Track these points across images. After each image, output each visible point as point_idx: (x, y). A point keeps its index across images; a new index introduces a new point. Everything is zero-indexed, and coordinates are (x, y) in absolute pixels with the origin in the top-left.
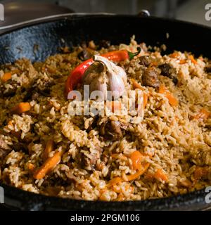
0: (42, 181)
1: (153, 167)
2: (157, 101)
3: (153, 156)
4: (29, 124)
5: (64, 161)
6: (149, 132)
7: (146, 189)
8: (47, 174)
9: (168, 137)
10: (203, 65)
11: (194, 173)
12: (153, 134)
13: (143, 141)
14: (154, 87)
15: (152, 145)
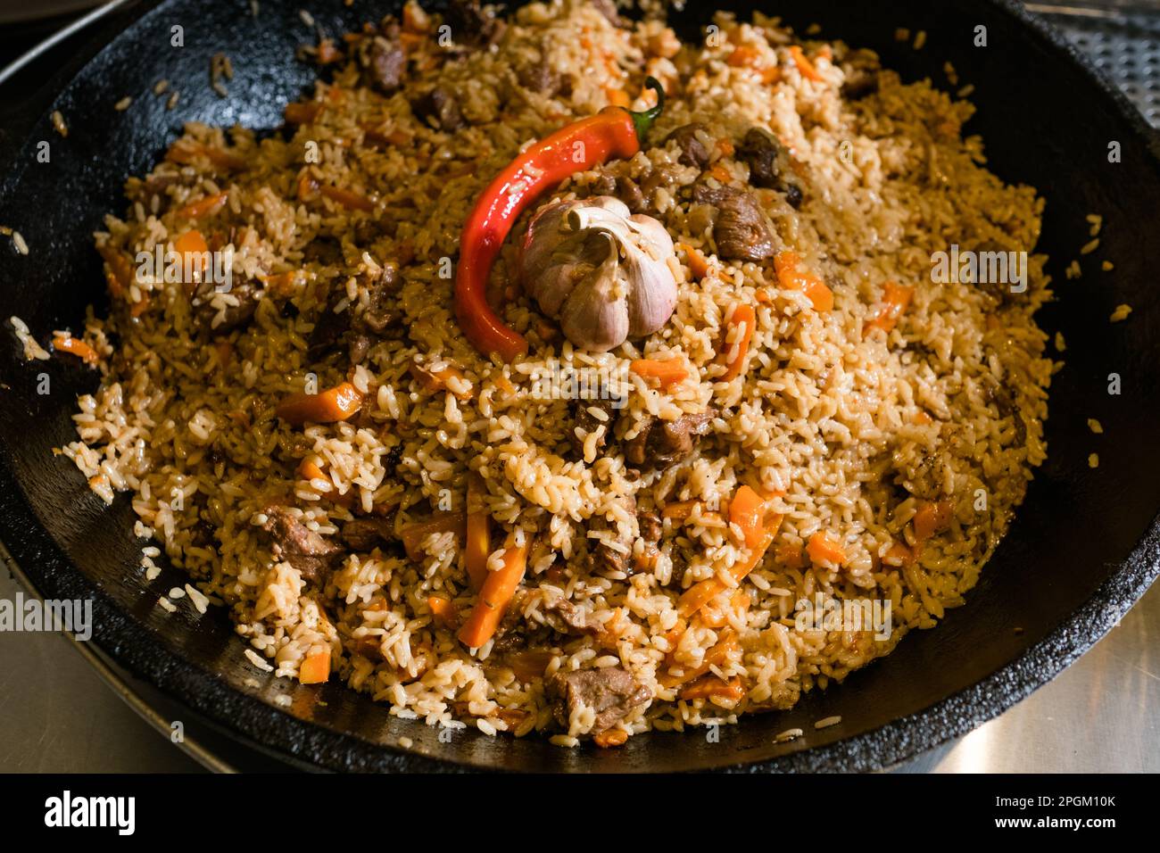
0: (490, 645)
1: (795, 522)
2: (781, 316)
3: (790, 491)
4: (377, 459)
5: (539, 570)
6: (772, 422)
7: (785, 592)
8: (500, 624)
9: (826, 424)
10: (837, 77)
11: (912, 521)
12: (783, 427)
13: (757, 453)
14: (757, 262)
15: (783, 461)
